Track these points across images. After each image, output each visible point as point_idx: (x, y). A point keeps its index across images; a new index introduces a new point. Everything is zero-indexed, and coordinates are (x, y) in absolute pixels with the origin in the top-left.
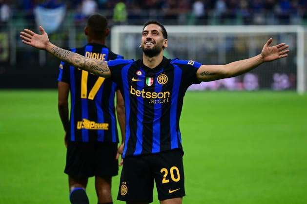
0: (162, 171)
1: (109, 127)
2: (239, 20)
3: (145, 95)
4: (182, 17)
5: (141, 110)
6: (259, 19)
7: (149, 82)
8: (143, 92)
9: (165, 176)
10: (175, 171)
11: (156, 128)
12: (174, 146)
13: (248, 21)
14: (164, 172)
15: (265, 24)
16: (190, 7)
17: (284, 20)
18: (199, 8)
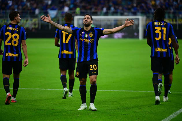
0: (90, 66)
1: (73, 53)
2: (119, 14)
3: (85, 40)
4: (99, 13)
5: (83, 46)
6: (126, 14)
7: (86, 36)
8: (84, 39)
9: (91, 68)
10: (95, 66)
11: (89, 52)
12: (95, 58)
13: (122, 14)
14: (91, 67)
15: (128, 15)
16: (102, 9)
17: (135, 14)
18: (105, 10)
